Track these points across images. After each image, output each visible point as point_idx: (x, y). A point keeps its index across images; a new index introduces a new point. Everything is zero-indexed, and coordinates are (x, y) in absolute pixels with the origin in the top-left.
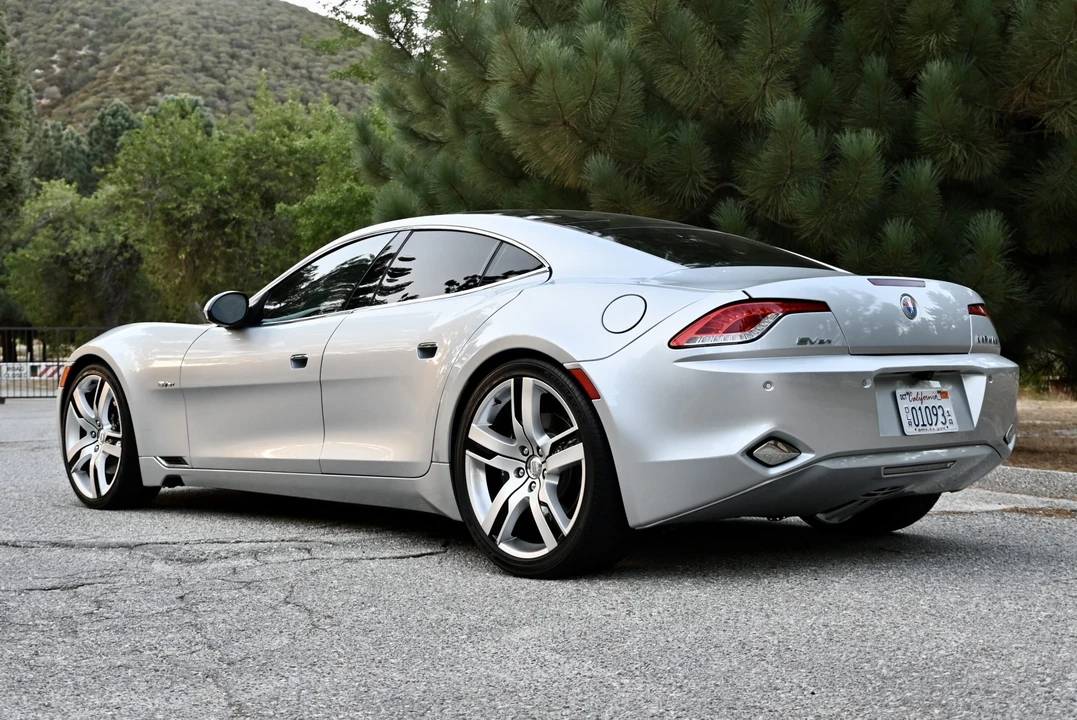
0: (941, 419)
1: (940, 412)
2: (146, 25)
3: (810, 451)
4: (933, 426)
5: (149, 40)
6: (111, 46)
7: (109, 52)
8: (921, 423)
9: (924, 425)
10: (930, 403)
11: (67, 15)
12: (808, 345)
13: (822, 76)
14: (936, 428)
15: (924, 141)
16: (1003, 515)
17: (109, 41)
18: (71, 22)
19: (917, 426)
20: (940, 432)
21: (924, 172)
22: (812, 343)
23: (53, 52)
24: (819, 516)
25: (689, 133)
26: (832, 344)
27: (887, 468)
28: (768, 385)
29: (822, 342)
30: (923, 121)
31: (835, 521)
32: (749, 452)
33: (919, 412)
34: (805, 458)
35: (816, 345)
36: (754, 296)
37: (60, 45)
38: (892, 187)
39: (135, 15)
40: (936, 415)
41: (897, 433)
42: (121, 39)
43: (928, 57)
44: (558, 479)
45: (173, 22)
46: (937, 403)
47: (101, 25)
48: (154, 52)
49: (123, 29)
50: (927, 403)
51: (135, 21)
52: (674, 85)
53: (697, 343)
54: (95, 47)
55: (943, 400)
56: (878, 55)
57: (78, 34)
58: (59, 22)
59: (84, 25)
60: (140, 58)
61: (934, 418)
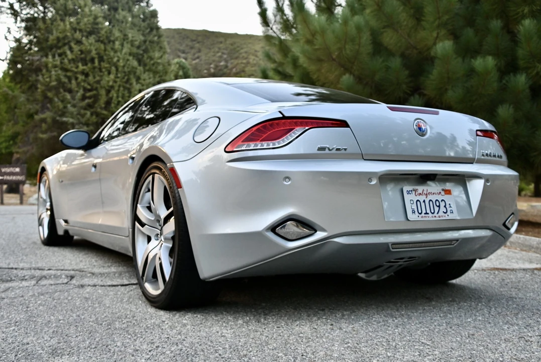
0: (443, 209)
1: (442, 204)
2: (246, 52)
3: (323, 230)
4: (435, 214)
5: (246, 58)
6: (232, 61)
7: (232, 63)
8: (424, 211)
9: (426, 213)
10: (434, 198)
11: (217, 50)
12: (327, 151)
13: (469, 33)
14: (437, 215)
15: (521, 63)
16: (533, 272)
17: (232, 59)
18: (218, 52)
19: (420, 214)
20: (441, 218)
21: (521, 80)
22: (329, 150)
23: (211, 64)
24: (360, 274)
25: (396, 63)
26: (347, 152)
27: (393, 244)
28: (287, 180)
29: (338, 149)
30: (521, 52)
31: (374, 278)
32: (273, 229)
33: (423, 204)
34: (319, 235)
35: (334, 151)
36: (286, 115)
37: (214, 61)
38: (504, 89)
39: (242, 49)
40: (439, 206)
41: (403, 218)
42: (236, 58)
43: (524, 17)
44: (172, 242)
45: (256, 51)
46: (440, 198)
47: (229, 54)
48: (248, 63)
49: (237, 55)
50: (430, 197)
51: (242, 51)
52: (389, 39)
53: (243, 149)
54: (226, 61)
55: (446, 195)
56: (497, 19)
57: (221, 57)
58: (214, 52)
59: (223, 53)
60: (243, 65)
61: (437, 209)
